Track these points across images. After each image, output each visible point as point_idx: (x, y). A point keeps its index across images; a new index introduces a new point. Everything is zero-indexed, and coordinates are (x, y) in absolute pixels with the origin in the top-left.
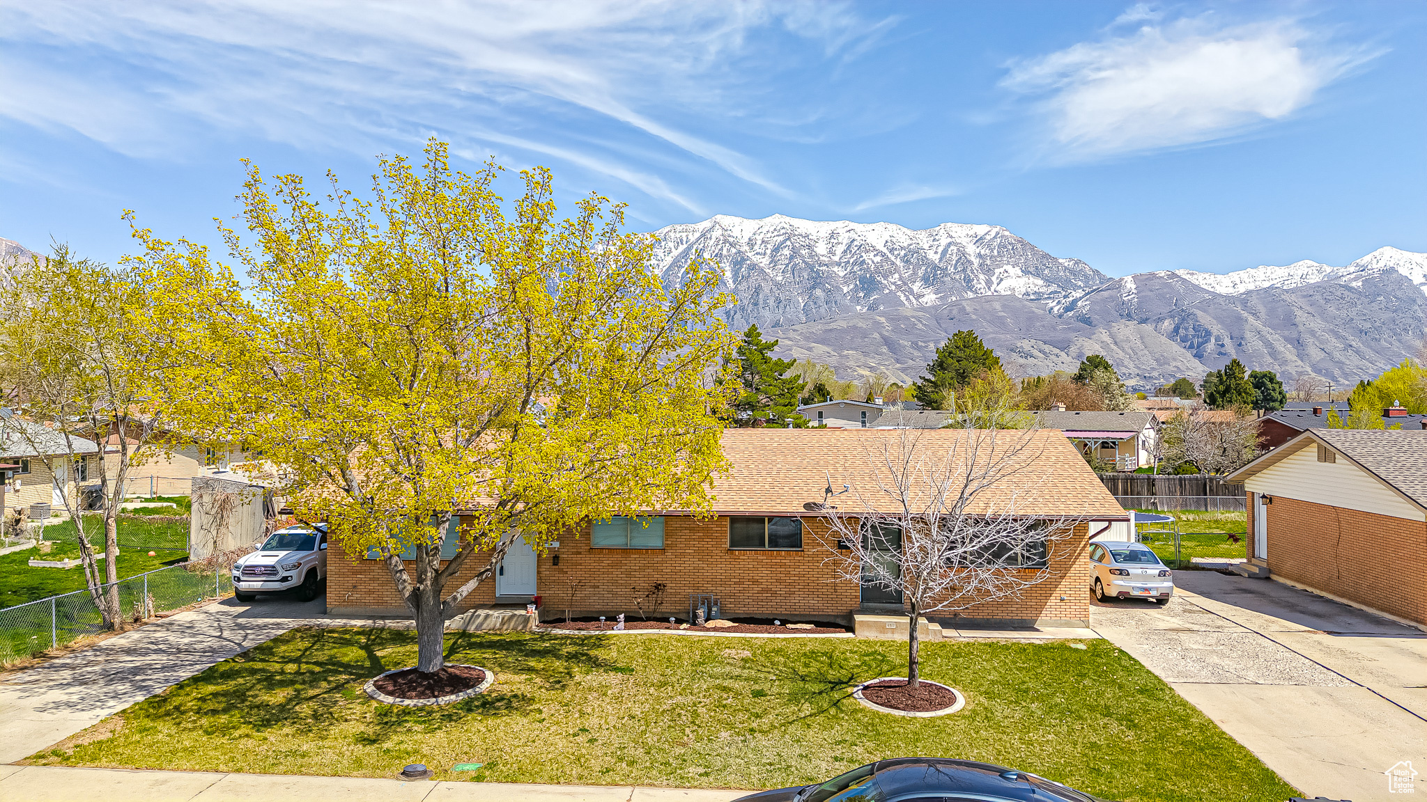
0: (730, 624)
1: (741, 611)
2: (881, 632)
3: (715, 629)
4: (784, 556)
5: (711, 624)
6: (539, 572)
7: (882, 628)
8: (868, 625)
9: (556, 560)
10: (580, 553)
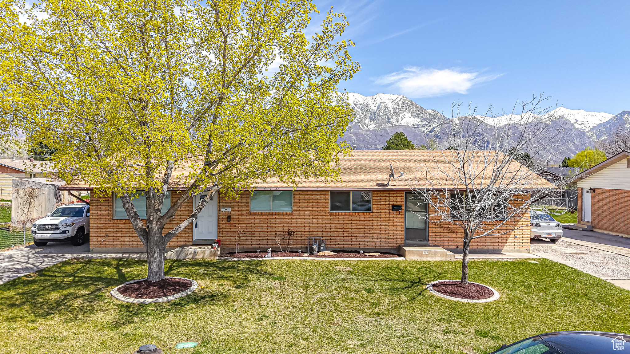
0: (332, 253)
1: (337, 246)
2: (420, 257)
3: (324, 256)
4: (362, 216)
5: (321, 253)
6: (219, 226)
7: (421, 254)
8: (413, 253)
9: (229, 218)
10: (243, 215)
